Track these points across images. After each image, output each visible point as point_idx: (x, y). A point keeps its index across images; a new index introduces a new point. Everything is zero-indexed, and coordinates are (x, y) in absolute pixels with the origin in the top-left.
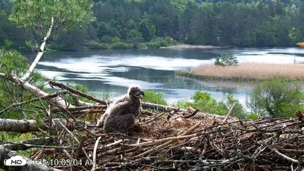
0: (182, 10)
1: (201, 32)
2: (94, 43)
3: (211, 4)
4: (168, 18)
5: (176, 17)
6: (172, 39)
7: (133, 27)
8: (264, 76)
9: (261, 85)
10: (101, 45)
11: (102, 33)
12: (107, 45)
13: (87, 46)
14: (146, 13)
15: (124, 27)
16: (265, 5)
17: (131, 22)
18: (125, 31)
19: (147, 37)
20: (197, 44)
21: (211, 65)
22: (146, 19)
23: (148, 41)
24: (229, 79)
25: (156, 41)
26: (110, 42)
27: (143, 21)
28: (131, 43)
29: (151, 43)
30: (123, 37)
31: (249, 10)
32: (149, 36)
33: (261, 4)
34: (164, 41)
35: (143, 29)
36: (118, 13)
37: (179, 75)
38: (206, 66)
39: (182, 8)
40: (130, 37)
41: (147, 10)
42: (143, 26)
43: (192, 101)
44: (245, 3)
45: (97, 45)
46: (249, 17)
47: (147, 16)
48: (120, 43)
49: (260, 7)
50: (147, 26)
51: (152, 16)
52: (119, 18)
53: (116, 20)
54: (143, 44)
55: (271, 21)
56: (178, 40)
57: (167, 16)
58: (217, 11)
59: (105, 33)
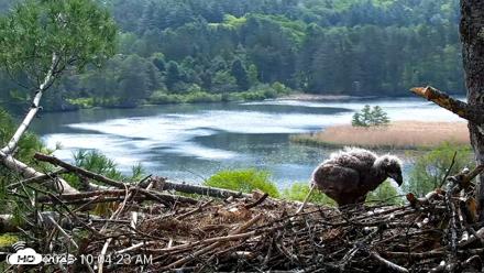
0: (299, 40)
1: (331, 74)
2: (159, 94)
3: (345, 28)
4: (278, 52)
5: (290, 51)
6: (283, 86)
7: (223, 68)
8: (432, 142)
9: (426, 156)
10: (171, 97)
11: (174, 81)
12: (180, 97)
13: (148, 100)
14: (240, 45)
15: (207, 67)
16: (430, 29)
17: (219, 59)
18: (208, 75)
19: (243, 85)
20: (324, 94)
21: (347, 126)
22: (241, 55)
23: (246, 89)
25: (261, 89)
26: (185, 92)
27: (236, 58)
28: (218, 93)
29: (251, 93)
30: (207, 86)
31: (405, 38)
32: (247, 82)
33: (424, 27)
34: (272, 90)
35: (238, 72)
36: (197, 47)
37: (296, 142)
38: (339, 128)
39: (299, 37)
40: (217, 83)
41: (243, 41)
42: (237, 65)
44: (400, 27)
45: (165, 99)
46: (406, 49)
47: (244, 50)
48: (200, 94)
49: (423, 33)
50: (244, 67)
52: (199, 54)
53: (194, 57)
54: (237, 94)
55: (442, 54)
56: (293, 87)
57: (276, 49)
58: (355, 39)
59: (178, 79)
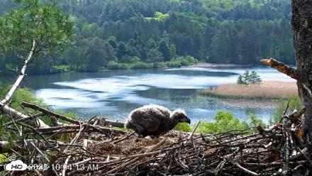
0: (202, 28)
1: (223, 50)
2: (113, 63)
3: (232, 21)
4: (190, 36)
5: (197, 36)
6: (192, 58)
7: (153, 46)
8: (288, 95)
10: (120, 65)
11: (122, 54)
12: (127, 65)
13: (106, 67)
14: (165, 32)
15: (143, 46)
17: (151, 41)
18: (145, 51)
19: (167, 57)
20: (219, 63)
21: (233, 85)
22: (166, 38)
23: (169, 60)
24: (252, 99)
25: (179, 60)
26: (129, 62)
27: (162, 40)
28: (150, 62)
29: (172, 62)
30: (143, 58)
31: (271, 28)
32: (169, 56)
33: (284, 20)
34: (185, 61)
35: (163, 48)
36: (137, 33)
37: (201, 94)
38: (228, 85)
39: (203, 26)
40: (150, 56)
41: (167, 29)
42: (163, 45)
43: (214, 122)
44: (268, 20)
45: (117, 66)
46: (272, 34)
47: (167, 35)
48: (139, 63)
49: (283, 24)
50: (167, 45)
51: (173, 35)
52: (139, 37)
53: (135, 39)
54: (163, 63)
56: (199, 59)
57: (188, 35)
58: (239, 28)
59: (125, 53)
